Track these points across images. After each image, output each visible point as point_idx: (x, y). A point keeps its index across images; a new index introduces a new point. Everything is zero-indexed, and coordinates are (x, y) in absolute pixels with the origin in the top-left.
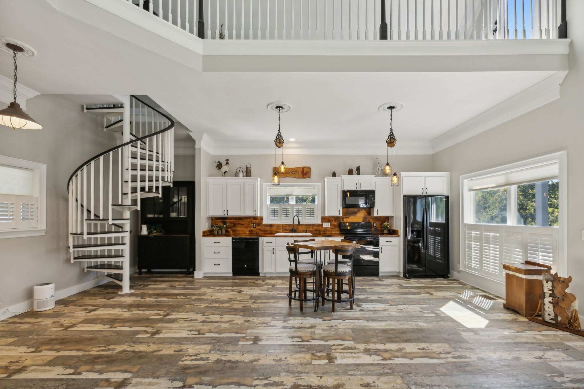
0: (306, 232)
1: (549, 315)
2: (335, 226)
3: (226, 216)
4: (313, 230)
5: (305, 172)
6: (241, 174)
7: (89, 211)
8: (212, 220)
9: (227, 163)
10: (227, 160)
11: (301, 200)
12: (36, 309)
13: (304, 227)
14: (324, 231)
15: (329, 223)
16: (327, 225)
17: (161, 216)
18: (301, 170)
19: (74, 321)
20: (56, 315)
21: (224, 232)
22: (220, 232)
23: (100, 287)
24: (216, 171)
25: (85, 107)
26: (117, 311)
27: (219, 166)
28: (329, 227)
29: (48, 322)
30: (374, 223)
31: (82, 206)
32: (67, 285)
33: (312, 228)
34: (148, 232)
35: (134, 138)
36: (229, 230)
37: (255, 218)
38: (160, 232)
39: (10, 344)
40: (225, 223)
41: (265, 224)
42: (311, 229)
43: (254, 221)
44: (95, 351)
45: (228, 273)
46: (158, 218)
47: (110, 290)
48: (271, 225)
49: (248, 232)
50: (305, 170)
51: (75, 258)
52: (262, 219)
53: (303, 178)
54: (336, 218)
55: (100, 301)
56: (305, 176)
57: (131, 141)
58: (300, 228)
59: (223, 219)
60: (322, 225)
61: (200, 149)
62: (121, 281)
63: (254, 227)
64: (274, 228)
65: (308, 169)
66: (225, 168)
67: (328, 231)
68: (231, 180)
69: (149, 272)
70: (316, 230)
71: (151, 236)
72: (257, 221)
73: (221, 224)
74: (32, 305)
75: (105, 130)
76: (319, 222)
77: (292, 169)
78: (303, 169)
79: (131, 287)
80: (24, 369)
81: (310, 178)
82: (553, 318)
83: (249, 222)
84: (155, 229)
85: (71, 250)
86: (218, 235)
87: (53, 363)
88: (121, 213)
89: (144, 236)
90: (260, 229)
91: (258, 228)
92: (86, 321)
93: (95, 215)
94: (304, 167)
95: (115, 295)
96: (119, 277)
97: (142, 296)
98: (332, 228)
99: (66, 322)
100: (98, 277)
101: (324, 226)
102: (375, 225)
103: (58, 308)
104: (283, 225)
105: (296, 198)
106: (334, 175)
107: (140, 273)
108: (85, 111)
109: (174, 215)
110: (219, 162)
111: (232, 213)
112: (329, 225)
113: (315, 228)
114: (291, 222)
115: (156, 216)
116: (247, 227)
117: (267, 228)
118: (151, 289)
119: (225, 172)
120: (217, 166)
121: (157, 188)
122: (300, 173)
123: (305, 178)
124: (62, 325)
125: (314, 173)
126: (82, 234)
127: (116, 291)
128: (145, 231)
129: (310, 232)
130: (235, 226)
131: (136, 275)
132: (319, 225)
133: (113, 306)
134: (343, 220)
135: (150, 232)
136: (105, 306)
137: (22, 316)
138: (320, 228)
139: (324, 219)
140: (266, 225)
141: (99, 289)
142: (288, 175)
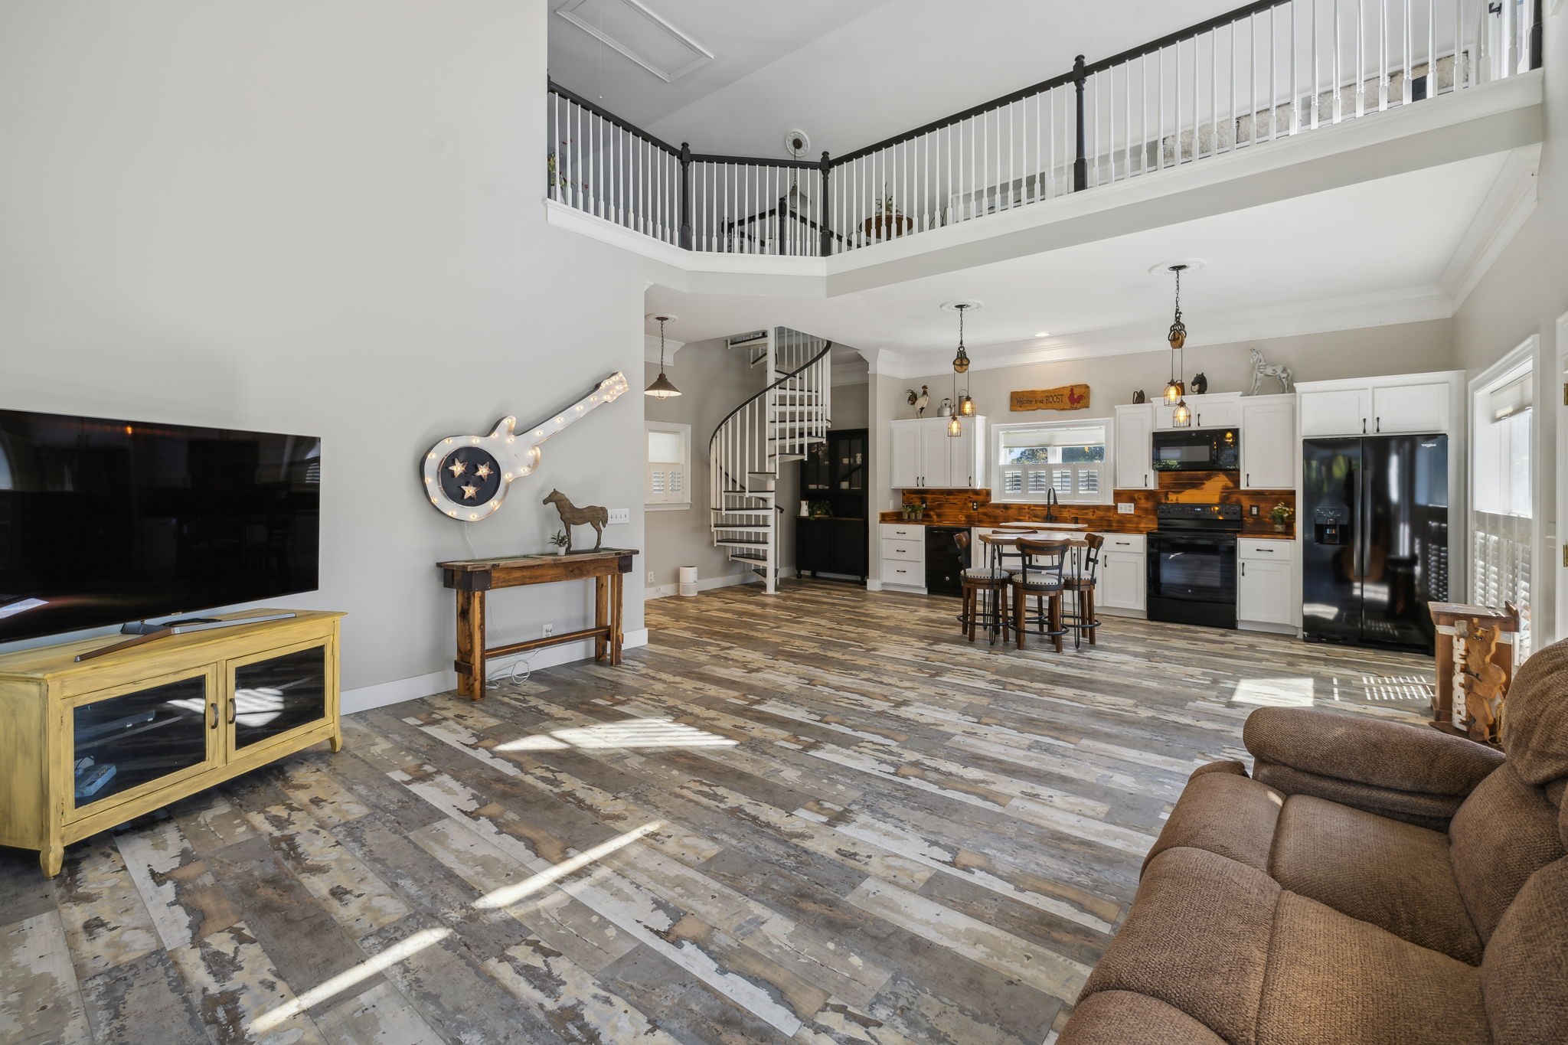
0: (1076, 523)
1: (1459, 713)
2: (1146, 510)
3: (921, 487)
4: (1093, 517)
5: (1076, 397)
6: (947, 412)
7: (734, 481)
8: (904, 494)
9: (925, 393)
10: (925, 387)
11: (1072, 455)
12: (682, 594)
13: (1074, 511)
14: (1119, 522)
15: (1133, 505)
16: (1126, 508)
17: (827, 487)
18: (1068, 393)
19: (710, 608)
20: (696, 601)
21: (920, 516)
22: (913, 516)
23: (746, 585)
24: (906, 406)
25: (729, 342)
26: (751, 608)
27: (913, 398)
28: (1133, 512)
29: (690, 605)
30: (1252, 506)
31: (727, 474)
32: (711, 575)
33: (1091, 513)
34: (810, 513)
35: (783, 376)
36: (932, 513)
37: (976, 492)
38: (826, 514)
39: (660, 614)
40: (923, 501)
41: (994, 504)
42: (1090, 516)
43: (975, 497)
44: (717, 629)
45: (919, 587)
46: (823, 490)
47: (754, 589)
48: (1006, 507)
49: (963, 519)
50: (1077, 393)
51: (717, 541)
52: (988, 493)
53: (1072, 408)
54: (1150, 495)
55: (740, 596)
56: (1075, 405)
57: (779, 382)
58: (1066, 514)
59: (921, 494)
60: (1116, 507)
61: (875, 375)
62: (765, 576)
63: (974, 509)
64: (1011, 512)
65: (1083, 390)
66: (922, 402)
67: (1130, 521)
68: (931, 423)
69: (813, 576)
70: (1102, 518)
71: (811, 518)
72: (981, 498)
73: (917, 503)
74: (678, 590)
75: (752, 366)
76: (1110, 502)
77: (1049, 391)
78: (1072, 389)
79: (777, 589)
80: (666, 628)
81: (1088, 407)
82: (1465, 719)
83: (966, 500)
84: (819, 508)
85: (713, 529)
86: (909, 521)
87: (686, 629)
88: (765, 483)
89: (804, 518)
90: (985, 514)
91: (981, 510)
92: (720, 610)
93: (741, 486)
94: (1076, 386)
95: (759, 593)
96: (763, 572)
97: (785, 599)
98: (1140, 516)
99: (703, 607)
100: (745, 572)
101: (1120, 511)
102: (1255, 511)
103: (699, 597)
104: (1029, 506)
105: (1064, 451)
106: (1140, 398)
107: (799, 576)
108: (730, 347)
109: (845, 485)
110: (912, 392)
111: (933, 483)
112: (1133, 508)
113: (1099, 513)
114: (1044, 502)
115: (820, 487)
116: (961, 509)
117: (998, 512)
118: (799, 594)
119: (922, 409)
120: (909, 399)
121: (801, 446)
122: (1066, 399)
123: (1076, 409)
124: (699, 609)
125: (1096, 398)
126: (721, 509)
127: (759, 590)
128: (804, 512)
129: (1085, 521)
130: (940, 506)
131: (795, 578)
132: (1108, 508)
133: (749, 603)
134: (1167, 498)
135: (811, 513)
136: (742, 602)
137: (670, 598)
138: (1111, 514)
139: (1120, 496)
140: (997, 506)
141: (744, 587)
142: (1040, 405)
